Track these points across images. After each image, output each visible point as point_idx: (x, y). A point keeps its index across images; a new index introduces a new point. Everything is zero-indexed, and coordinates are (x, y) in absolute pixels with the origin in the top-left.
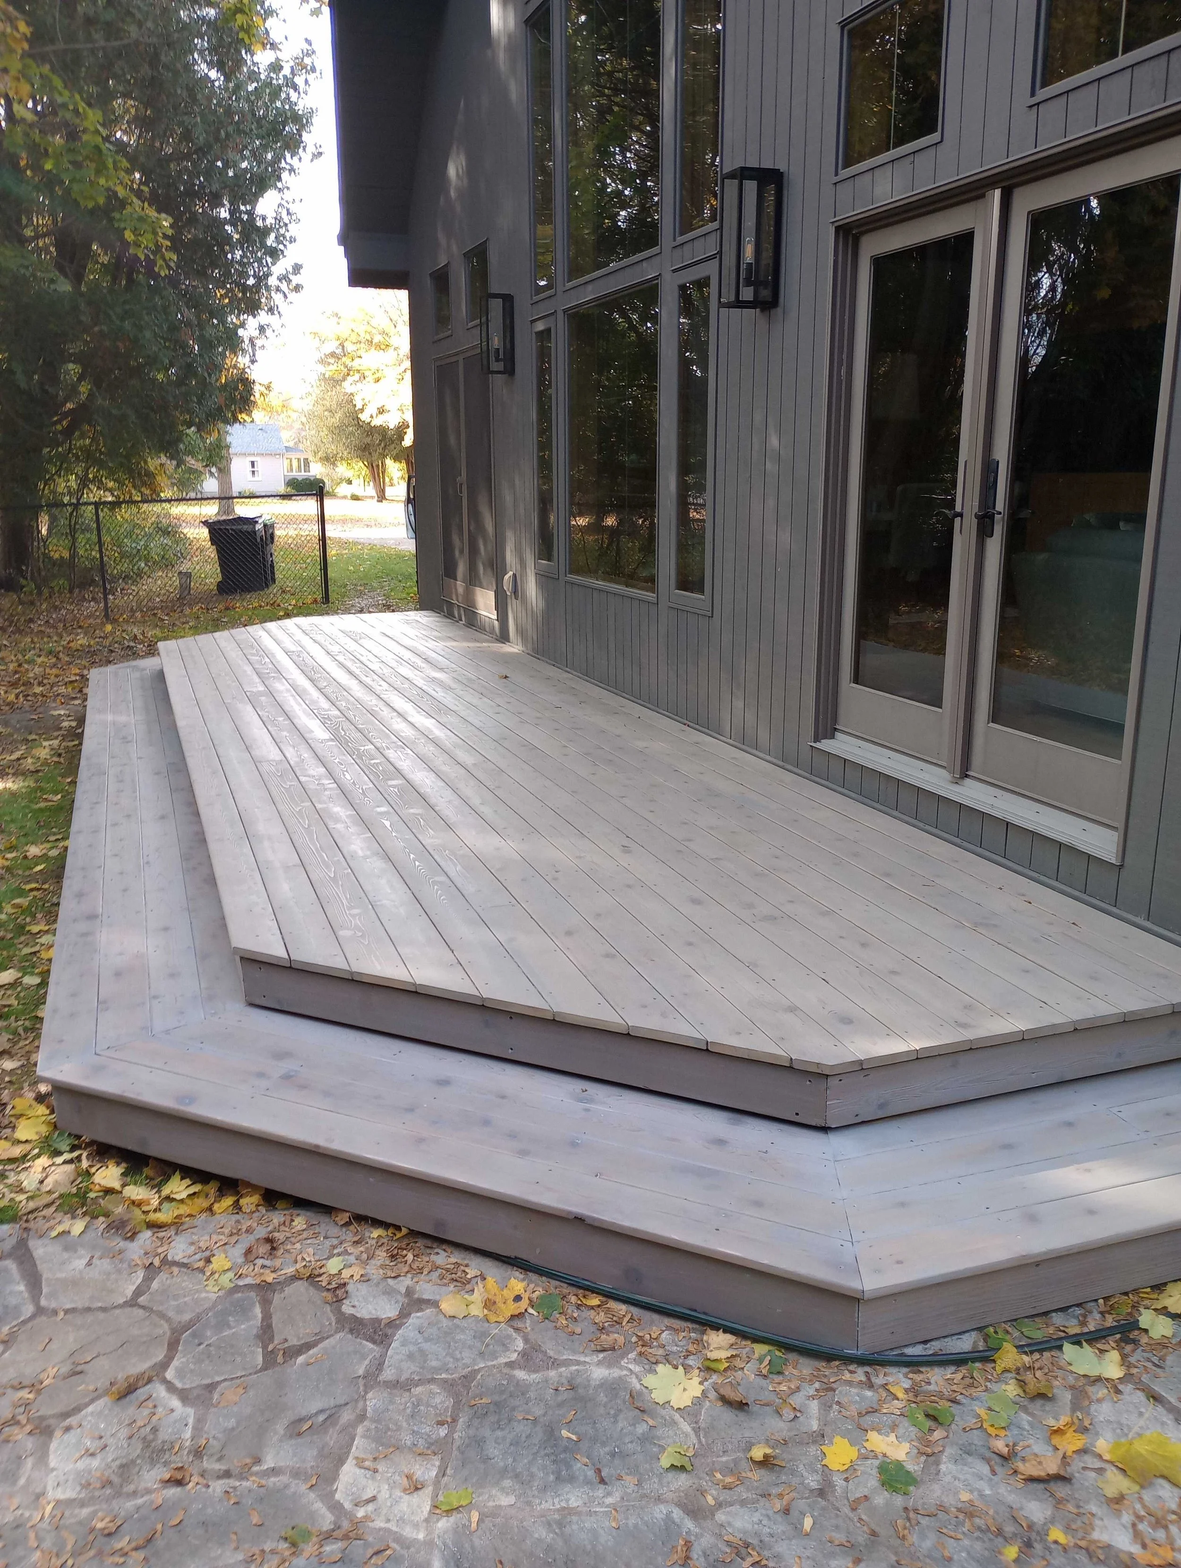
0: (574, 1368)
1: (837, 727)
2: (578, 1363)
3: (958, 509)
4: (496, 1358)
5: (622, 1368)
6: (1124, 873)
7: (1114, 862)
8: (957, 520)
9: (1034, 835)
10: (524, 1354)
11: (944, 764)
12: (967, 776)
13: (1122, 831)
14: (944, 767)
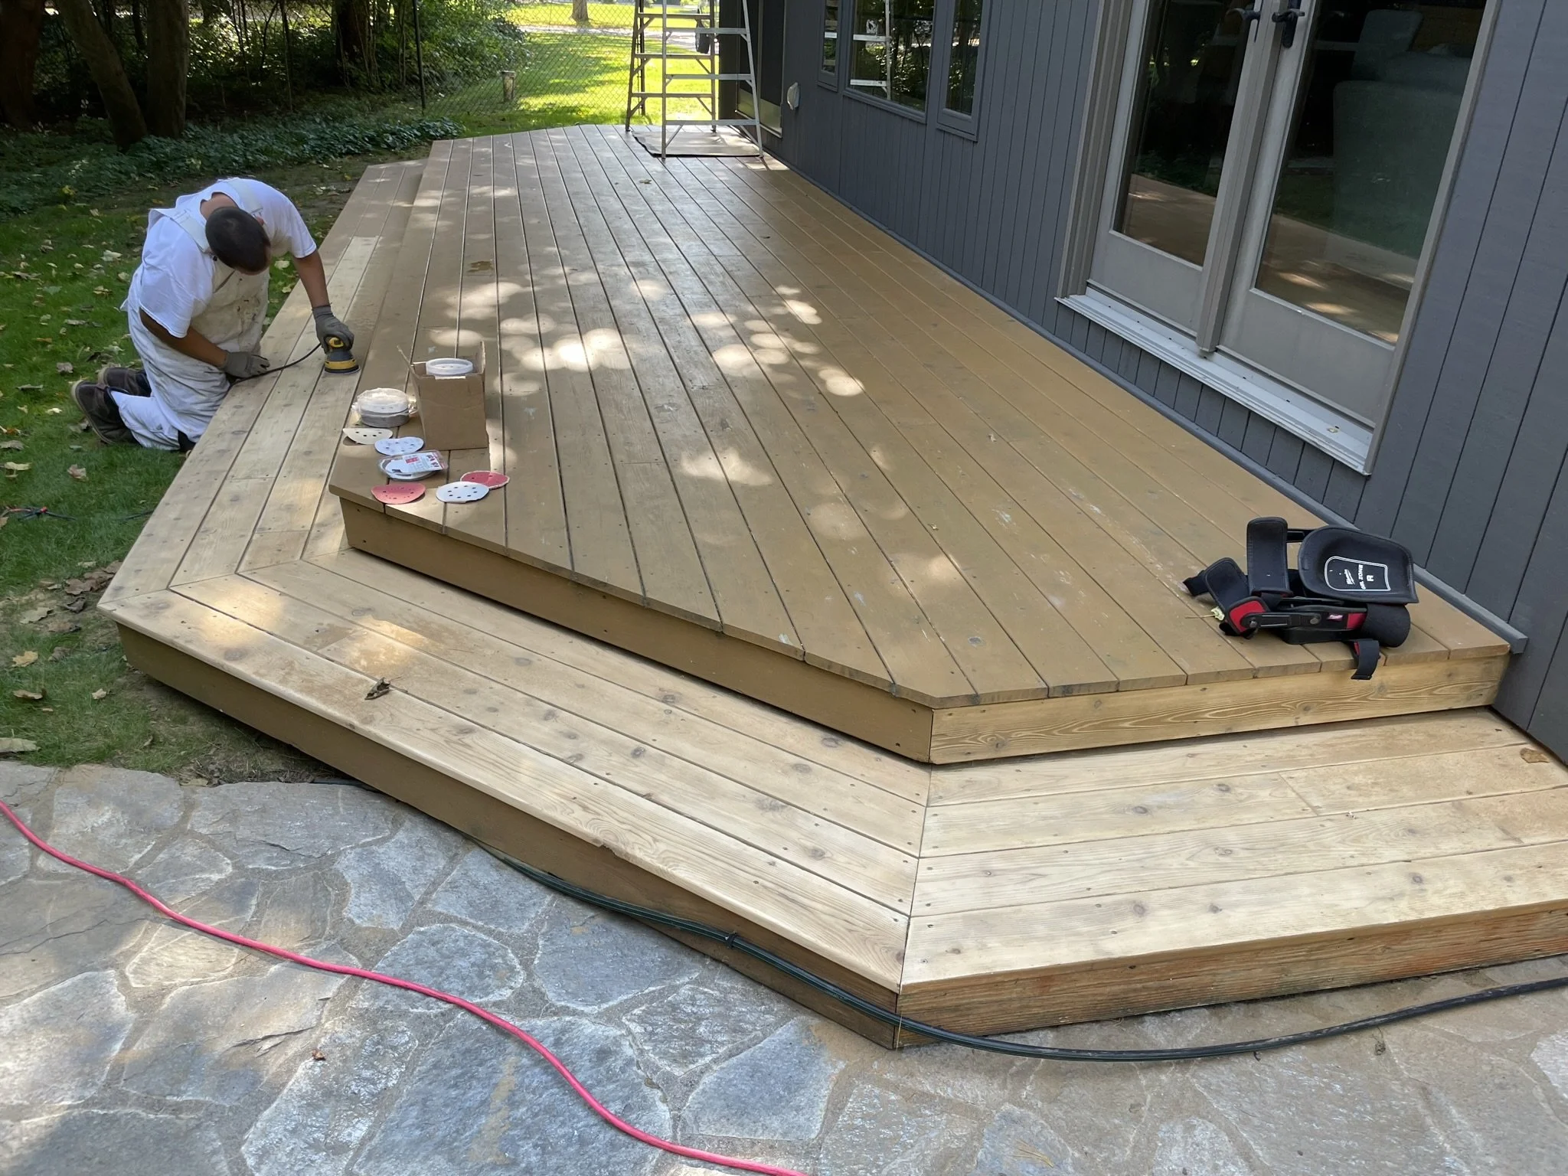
0: (568, 1019)
1: (1090, 281)
2: (574, 1013)
3: (1257, 8)
4: (487, 995)
5: (620, 1025)
6: (1370, 483)
7: (1360, 469)
8: (1254, 22)
9: (1276, 428)
10: (520, 995)
11: (1194, 334)
12: (1217, 350)
13: (1378, 432)
14: (1193, 338)
